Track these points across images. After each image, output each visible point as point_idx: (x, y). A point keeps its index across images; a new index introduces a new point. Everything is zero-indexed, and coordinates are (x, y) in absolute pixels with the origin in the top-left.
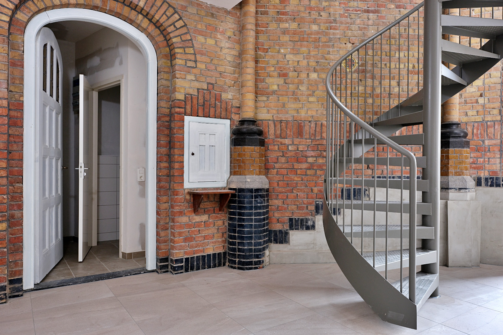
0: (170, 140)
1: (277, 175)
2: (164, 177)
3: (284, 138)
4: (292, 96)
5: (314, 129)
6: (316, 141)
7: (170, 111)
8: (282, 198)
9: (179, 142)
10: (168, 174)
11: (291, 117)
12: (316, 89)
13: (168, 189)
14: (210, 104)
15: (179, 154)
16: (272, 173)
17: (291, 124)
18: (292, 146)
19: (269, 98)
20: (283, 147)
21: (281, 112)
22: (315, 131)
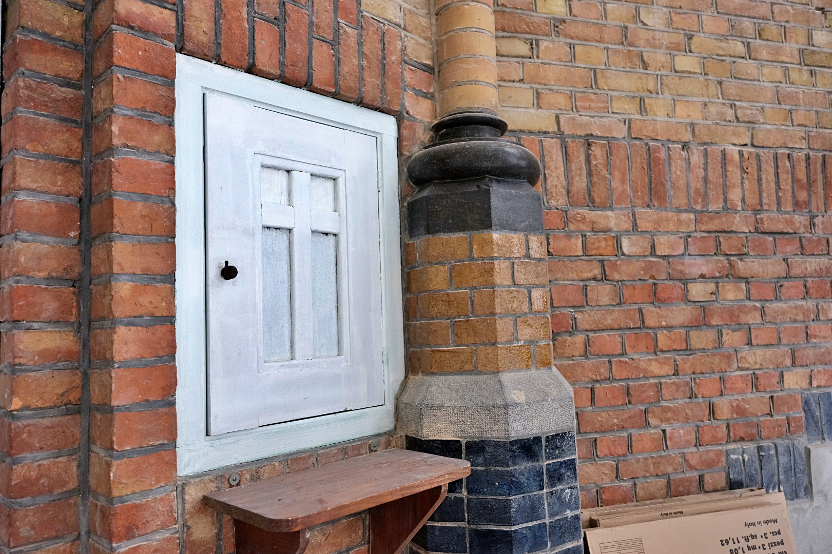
0: (89, 188)
1: (587, 358)
2: (46, 422)
3: (603, 207)
4: (621, 47)
5: (701, 173)
6: (711, 219)
7: (86, 25)
8: (611, 454)
9: (145, 197)
10: (74, 397)
11: (622, 125)
12: (695, 29)
13: (69, 494)
14: (311, 24)
15: (146, 272)
16: (568, 352)
17: (622, 154)
18: (634, 238)
19: (537, 46)
20: (603, 244)
21: (587, 104)
22: (705, 180)
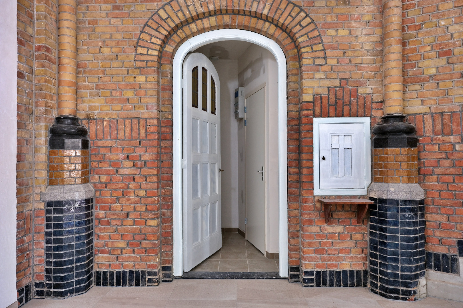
0: (300, 144)
1: (438, 183)
2: (294, 183)
3: (448, 135)
4: (460, 79)
7: (299, 114)
8: (446, 213)
9: (308, 146)
10: (298, 179)
11: (458, 107)
13: (298, 195)
14: (343, 102)
15: (308, 159)
16: (431, 180)
17: (458, 117)
18: (462, 145)
19: (424, 85)
20: (447, 147)
21: (443, 101)
